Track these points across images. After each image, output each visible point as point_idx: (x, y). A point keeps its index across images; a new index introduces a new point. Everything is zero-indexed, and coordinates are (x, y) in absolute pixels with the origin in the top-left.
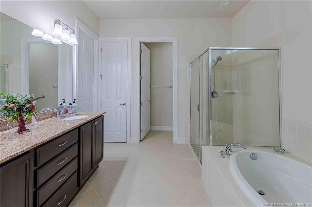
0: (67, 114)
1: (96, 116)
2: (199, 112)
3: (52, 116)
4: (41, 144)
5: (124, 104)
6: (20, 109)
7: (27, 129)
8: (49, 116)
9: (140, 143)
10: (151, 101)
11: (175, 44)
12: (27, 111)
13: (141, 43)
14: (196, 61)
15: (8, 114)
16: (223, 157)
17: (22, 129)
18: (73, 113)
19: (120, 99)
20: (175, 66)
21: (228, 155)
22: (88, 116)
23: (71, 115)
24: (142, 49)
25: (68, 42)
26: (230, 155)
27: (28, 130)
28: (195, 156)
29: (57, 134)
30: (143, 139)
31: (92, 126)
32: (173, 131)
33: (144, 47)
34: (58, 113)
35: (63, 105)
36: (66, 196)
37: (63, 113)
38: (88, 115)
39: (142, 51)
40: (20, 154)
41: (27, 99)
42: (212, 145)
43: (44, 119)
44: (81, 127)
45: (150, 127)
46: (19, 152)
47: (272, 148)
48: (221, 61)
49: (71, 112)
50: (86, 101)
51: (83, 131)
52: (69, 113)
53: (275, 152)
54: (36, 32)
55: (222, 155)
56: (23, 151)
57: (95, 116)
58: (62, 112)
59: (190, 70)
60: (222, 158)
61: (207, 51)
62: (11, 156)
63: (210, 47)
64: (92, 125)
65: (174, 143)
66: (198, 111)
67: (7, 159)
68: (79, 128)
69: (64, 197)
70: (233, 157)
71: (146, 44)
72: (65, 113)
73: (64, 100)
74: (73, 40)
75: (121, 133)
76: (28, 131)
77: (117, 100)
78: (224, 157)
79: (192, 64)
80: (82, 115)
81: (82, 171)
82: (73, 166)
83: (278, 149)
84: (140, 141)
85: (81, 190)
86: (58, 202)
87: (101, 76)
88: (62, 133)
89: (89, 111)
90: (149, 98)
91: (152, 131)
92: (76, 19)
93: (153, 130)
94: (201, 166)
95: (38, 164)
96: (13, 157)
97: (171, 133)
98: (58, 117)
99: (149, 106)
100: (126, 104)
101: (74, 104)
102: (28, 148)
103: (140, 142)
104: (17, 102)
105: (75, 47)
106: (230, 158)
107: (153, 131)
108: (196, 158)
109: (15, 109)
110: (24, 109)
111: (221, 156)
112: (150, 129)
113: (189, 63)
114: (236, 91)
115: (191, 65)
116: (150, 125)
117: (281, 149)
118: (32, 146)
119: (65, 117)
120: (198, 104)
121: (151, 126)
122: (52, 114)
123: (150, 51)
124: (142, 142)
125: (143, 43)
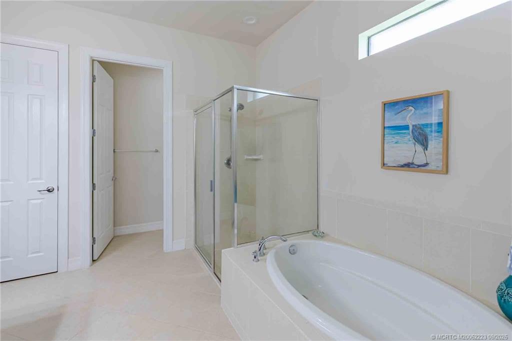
2: (212, 193)
5: (50, 191)
9: (93, 266)
10: (114, 179)
11: (167, 73)
13: (93, 60)
14: (208, 106)
16: (256, 261)
19: (40, 179)
20: (167, 115)
21: (262, 256)
24: (95, 74)
26: (264, 254)
28: (204, 266)
30: (98, 258)
32: (163, 230)
33: (99, 70)
39: (96, 78)
42: (238, 245)
45: (114, 230)
47: (310, 232)
48: (242, 110)
53: (315, 237)
55: (255, 257)
60: (255, 263)
61: (231, 90)
63: (234, 86)
65: (166, 252)
66: (211, 190)
70: (270, 257)
71: (105, 65)
78: (258, 260)
79: (199, 112)
83: (317, 233)
84: (93, 261)
90: (111, 172)
91: (118, 236)
94: (219, 286)
99: (112, 188)
100: (56, 189)
103: (91, 265)
106: (266, 259)
108: (207, 271)
111: (253, 260)
112: (114, 233)
113: (192, 111)
114: (261, 157)
115: (196, 113)
116: (114, 226)
117: (320, 233)
120: (212, 179)
121: (116, 228)
123: (112, 80)
124: (97, 264)
125: (98, 61)
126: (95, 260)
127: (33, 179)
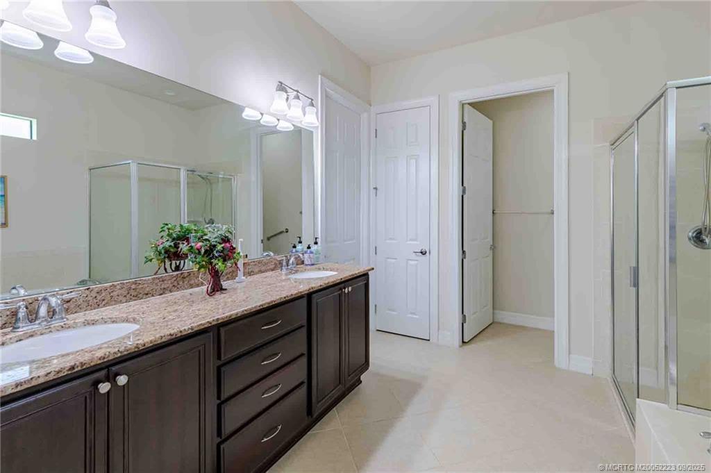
0: (302, 266)
1: (351, 274)
2: (635, 289)
3: (275, 267)
4: (226, 319)
5: (423, 253)
6: (209, 251)
7: (224, 287)
8: (268, 268)
9: (463, 348)
10: (493, 248)
12: (220, 256)
13: (463, 104)
14: (627, 134)
15: (194, 259)
17: (217, 288)
18: (313, 265)
19: (416, 240)
20: (561, 154)
22: (336, 273)
23: (309, 267)
24: (466, 120)
25: (303, 123)
27: (226, 289)
29: (259, 304)
30: (469, 341)
31: (340, 295)
32: (554, 332)
33: (473, 116)
34: (284, 263)
35: (297, 248)
36: (280, 427)
37: (293, 264)
38: (337, 270)
39: (467, 125)
40: (186, 333)
41: (221, 235)
42: (678, 404)
43: (261, 272)
44: (314, 295)
45: (493, 313)
46: (185, 330)
49: (310, 263)
50: (345, 241)
51: (317, 303)
52: (307, 265)
54: (249, 114)
56: (192, 329)
57: (347, 275)
58: (291, 262)
59: (612, 164)
62: (171, 335)
63: (668, 83)
64: (340, 292)
65: (558, 366)
66: (634, 286)
67: (164, 340)
68: (309, 296)
69: (276, 428)
71: (478, 106)
72: (297, 265)
73: (300, 238)
74: (311, 119)
75: (417, 317)
76: (224, 292)
77: (408, 242)
79: (617, 143)
80: (327, 270)
81: (318, 384)
82: (297, 372)
84: (463, 342)
85: (319, 423)
86: (265, 436)
87: (376, 188)
88: (269, 303)
89: (352, 262)
90: (490, 239)
92: (320, 76)
93: (500, 320)
95: (222, 356)
96: (174, 337)
97: (549, 335)
98: (284, 271)
99: (490, 259)
100: (428, 252)
101: (316, 246)
102: (201, 324)
103: (460, 347)
104: (206, 240)
105: (318, 133)
107: (500, 323)
109: (203, 251)
110: (215, 252)
112: (493, 319)
113: (608, 144)
115: (613, 147)
116: (493, 309)
118: (208, 322)
119: (297, 271)
120: (634, 265)
121: (495, 311)
122: (275, 264)
123: (491, 122)
124: (467, 347)
125: (469, 104)
126: (465, 342)
127: (411, 240)
